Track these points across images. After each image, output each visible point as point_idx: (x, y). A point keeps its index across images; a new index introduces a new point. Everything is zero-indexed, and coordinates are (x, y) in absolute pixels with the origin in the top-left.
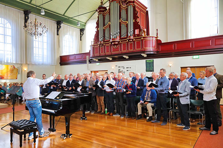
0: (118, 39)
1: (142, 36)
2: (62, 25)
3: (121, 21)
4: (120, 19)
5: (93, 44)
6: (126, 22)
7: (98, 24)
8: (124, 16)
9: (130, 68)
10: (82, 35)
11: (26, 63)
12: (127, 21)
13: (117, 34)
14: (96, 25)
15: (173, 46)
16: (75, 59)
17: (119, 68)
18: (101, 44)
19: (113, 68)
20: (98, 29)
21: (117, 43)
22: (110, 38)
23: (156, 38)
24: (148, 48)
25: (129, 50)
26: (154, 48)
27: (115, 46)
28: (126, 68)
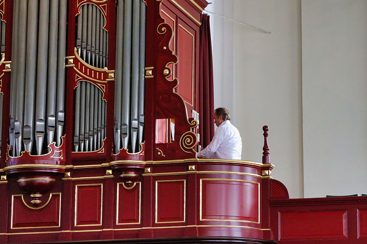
0: (54, 160)
3: (76, 60)
4: (69, 52)
6: (106, 75)
8: (93, 40)
12: (112, 66)
13: (51, 134)
15: (344, 221)
21: (47, 179)
23: (260, 170)
24: (220, 223)
25: (117, 224)
26: (249, 225)
27: (35, 198)
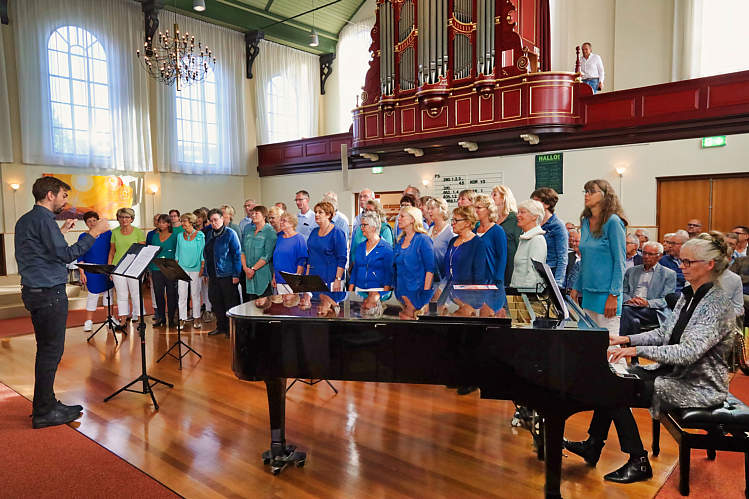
0: (442, 86)
1: (526, 72)
2: (263, 44)
3: (454, 21)
4: (449, 16)
5: (360, 106)
6: (471, 27)
7: (375, 34)
8: (464, 7)
9: (483, 181)
10: (327, 75)
11: (156, 170)
12: (475, 21)
13: (440, 70)
14: (369, 41)
15: (633, 106)
16: (304, 154)
17: (447, 184)
18: (386, 104)
19: (425, 182)
20: (376, 54)
21: (440, 99)
22: (417, 83)
23: (573, 77)
24: (545, 114)
25: (480, 121)
26: (566, 115)
27: (434, 111)
28: (467, 182)
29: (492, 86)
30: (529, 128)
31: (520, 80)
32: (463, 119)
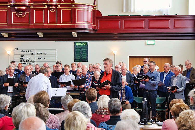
0: (27, 1)
1: (74, 2)
9: (46, 54)
17: (23, 54)
19: (9, 52)
21: (25, 8)
23: (93, 7)
24: (81, 23)
25: (49, 23)
26: (90, 24)
27: (20, 14)
28: (36, 53)
29: (56, 6)
30: (75, 29)
31: (71, 5)
32: (39, 20)
